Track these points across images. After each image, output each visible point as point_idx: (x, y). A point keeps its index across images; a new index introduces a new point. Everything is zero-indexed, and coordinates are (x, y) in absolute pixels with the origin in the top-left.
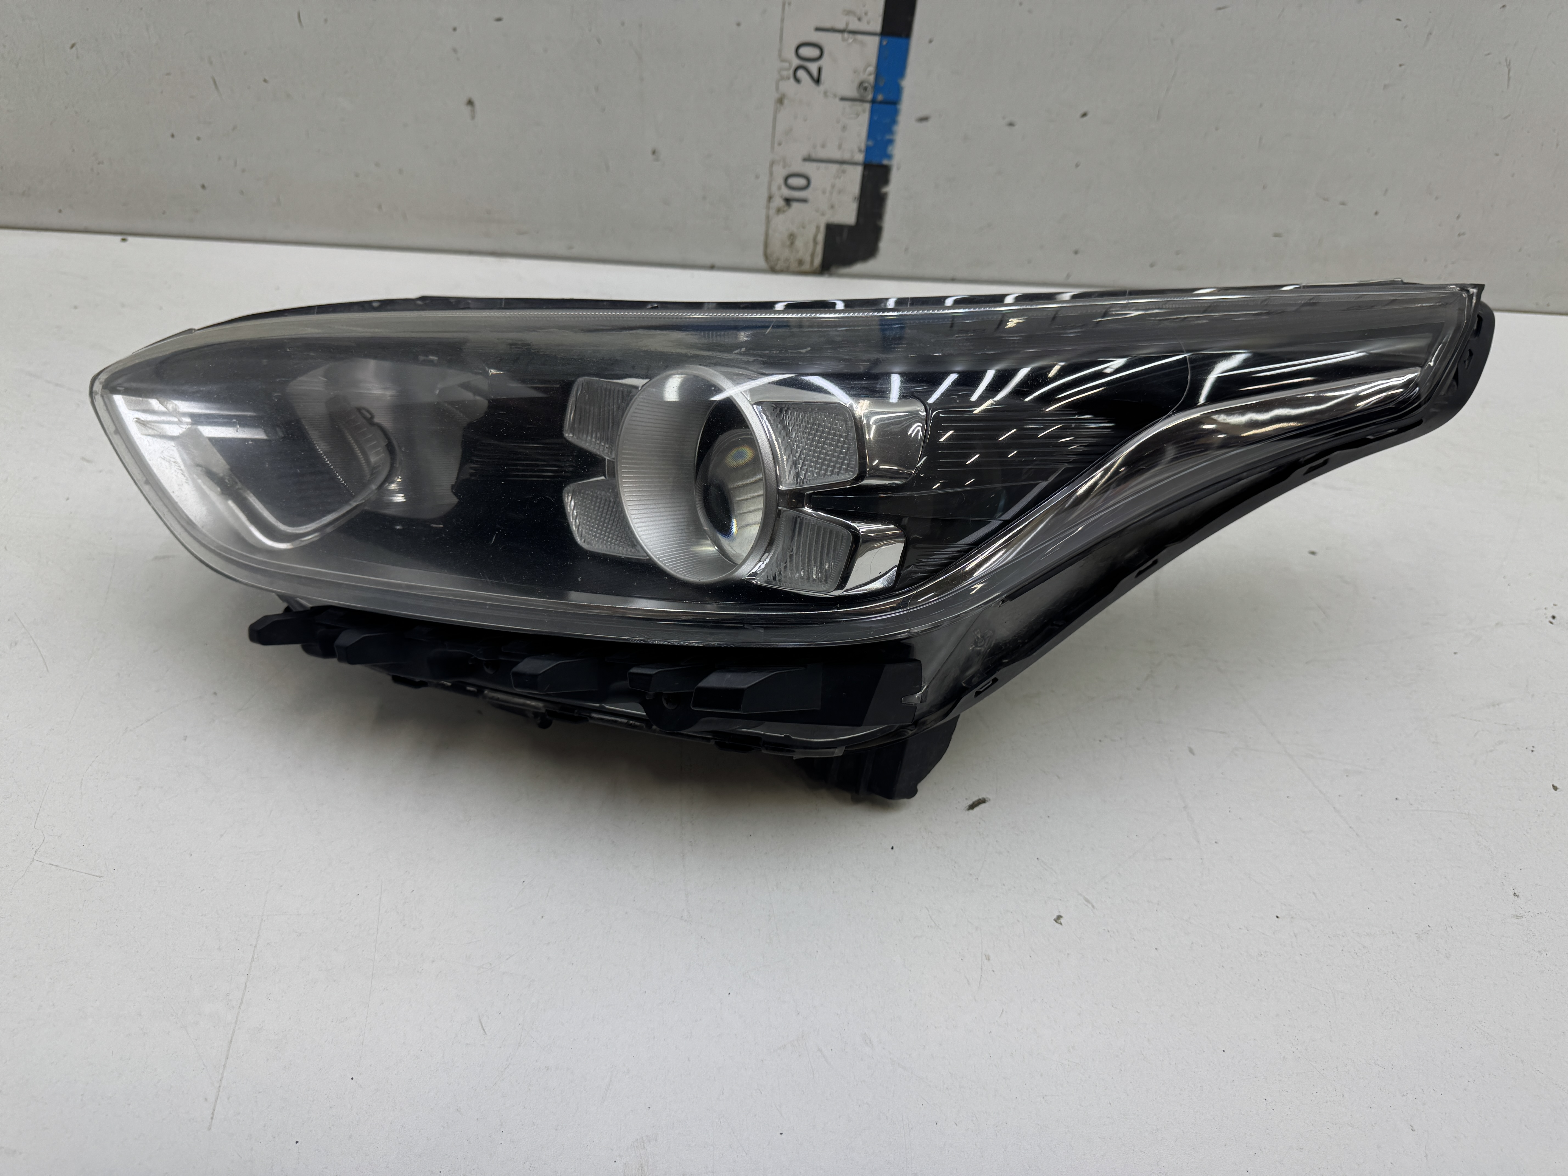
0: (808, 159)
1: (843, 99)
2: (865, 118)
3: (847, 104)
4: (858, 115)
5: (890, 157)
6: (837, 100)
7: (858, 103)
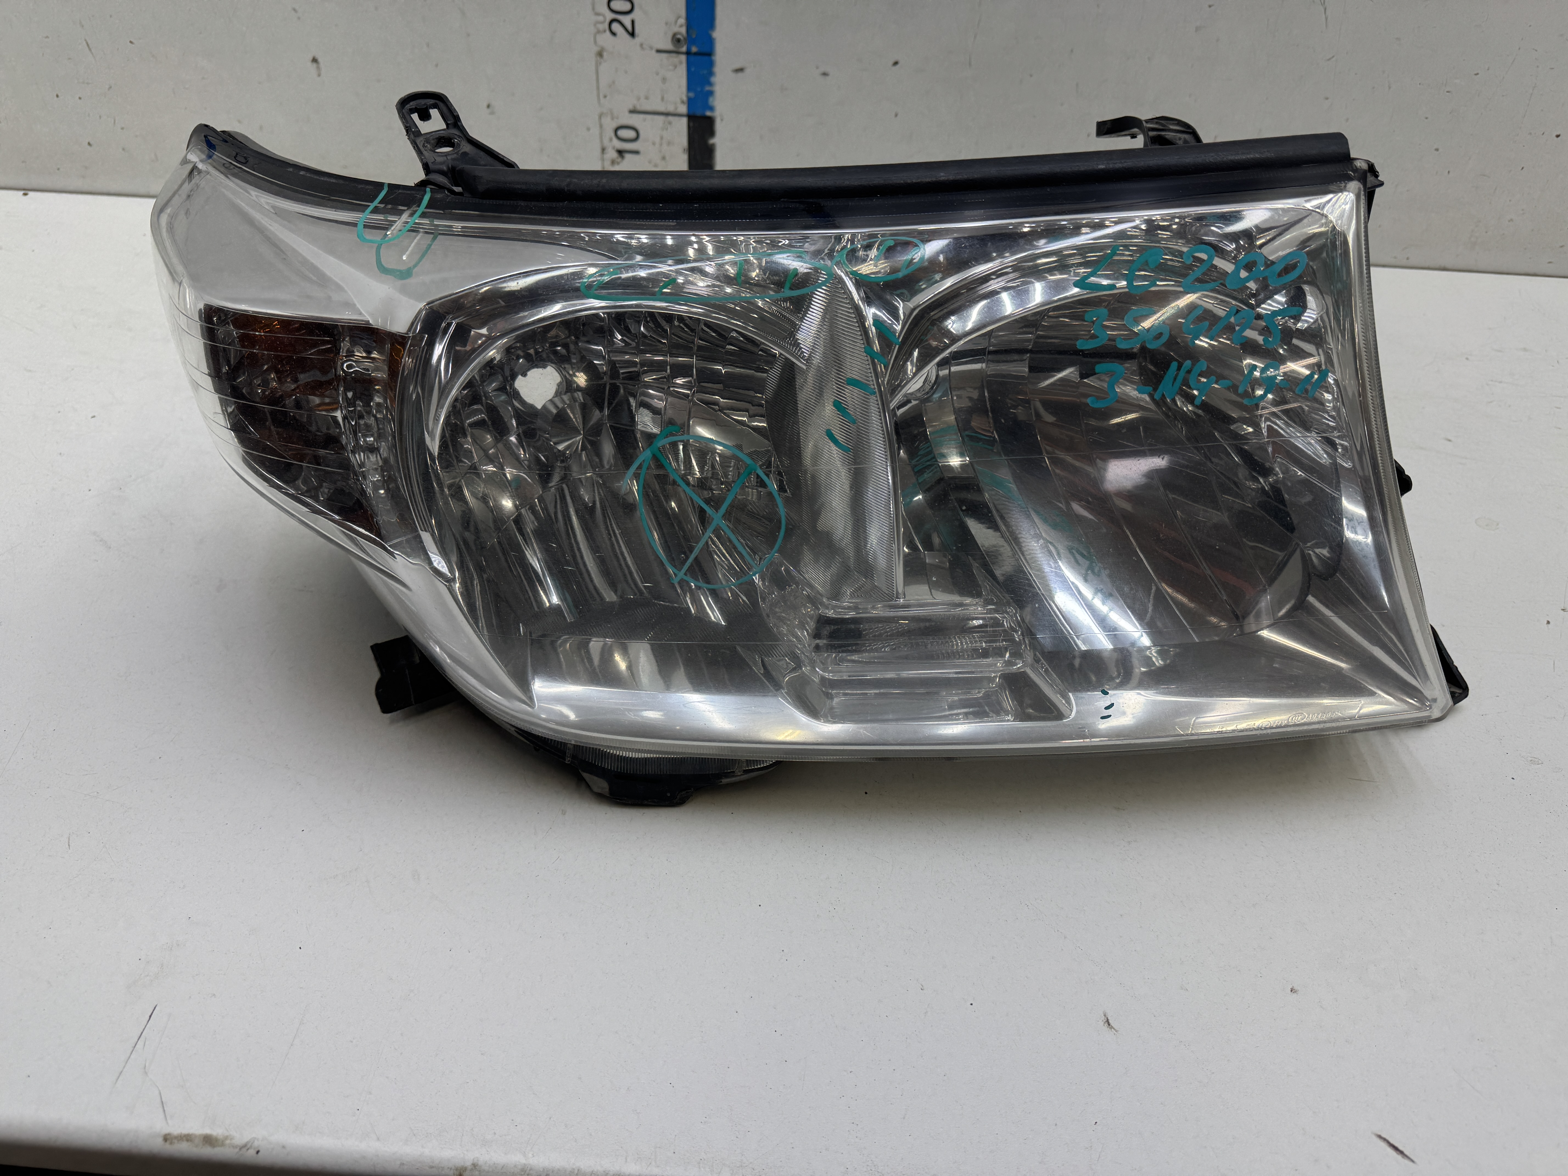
0: (633, 111)
1: (659, 51)
2: (682, 71)
3: (664, 55)
4: (675, 67)
5: (712, 109)
6: (654, 52)
7: (674, 55)
